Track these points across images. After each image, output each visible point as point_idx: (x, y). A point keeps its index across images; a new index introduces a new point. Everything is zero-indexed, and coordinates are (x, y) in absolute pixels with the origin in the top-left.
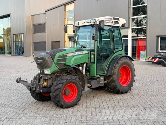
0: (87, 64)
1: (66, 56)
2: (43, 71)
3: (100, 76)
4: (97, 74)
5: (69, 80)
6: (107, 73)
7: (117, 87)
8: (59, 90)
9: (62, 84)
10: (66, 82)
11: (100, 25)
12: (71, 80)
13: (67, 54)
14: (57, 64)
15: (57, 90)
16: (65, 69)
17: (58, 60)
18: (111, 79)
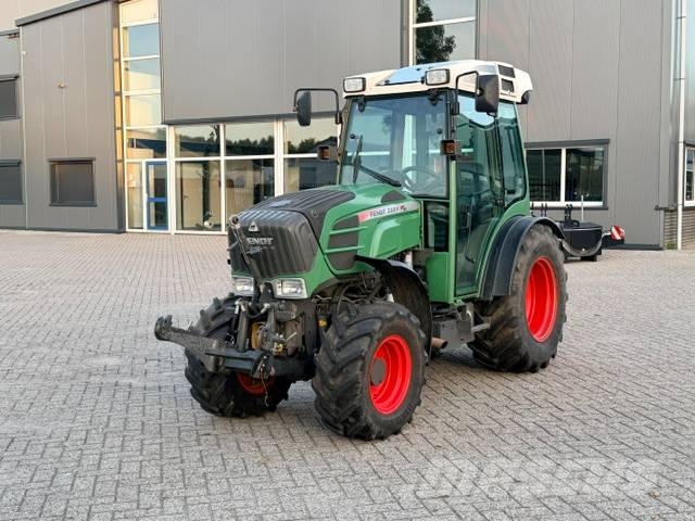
0: (414, 252)
1: (354, 221)
2: (269, 286)
3: (463, 303)
4: (458, 293)
5: (391, 319)
6: (487, 288)
7: (521, 344)
8: (360, 363)
9: (367, 339)
10: (381, 328)
11: (482, 94)
12: (396, 321)
13: (359, 214)
14: (328, 254)
15: (351, 365)
16: (353, 275)
17: (331, 236)
18: (500, 312)
